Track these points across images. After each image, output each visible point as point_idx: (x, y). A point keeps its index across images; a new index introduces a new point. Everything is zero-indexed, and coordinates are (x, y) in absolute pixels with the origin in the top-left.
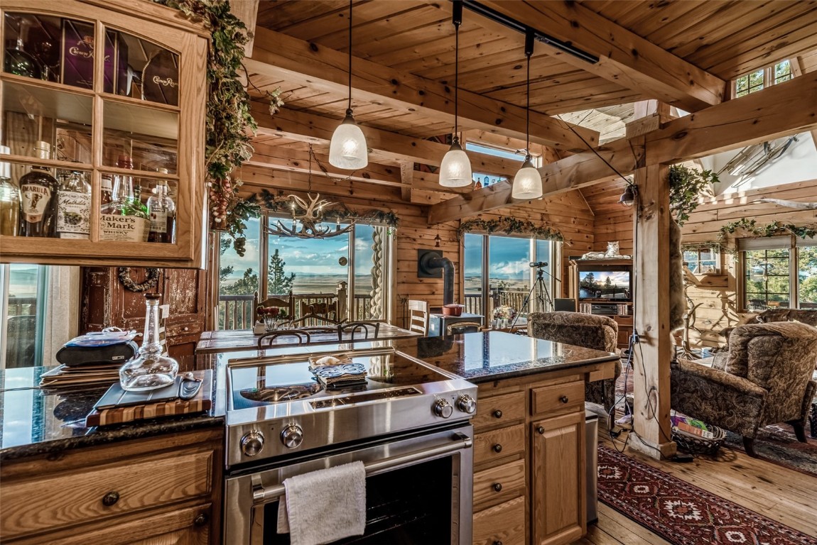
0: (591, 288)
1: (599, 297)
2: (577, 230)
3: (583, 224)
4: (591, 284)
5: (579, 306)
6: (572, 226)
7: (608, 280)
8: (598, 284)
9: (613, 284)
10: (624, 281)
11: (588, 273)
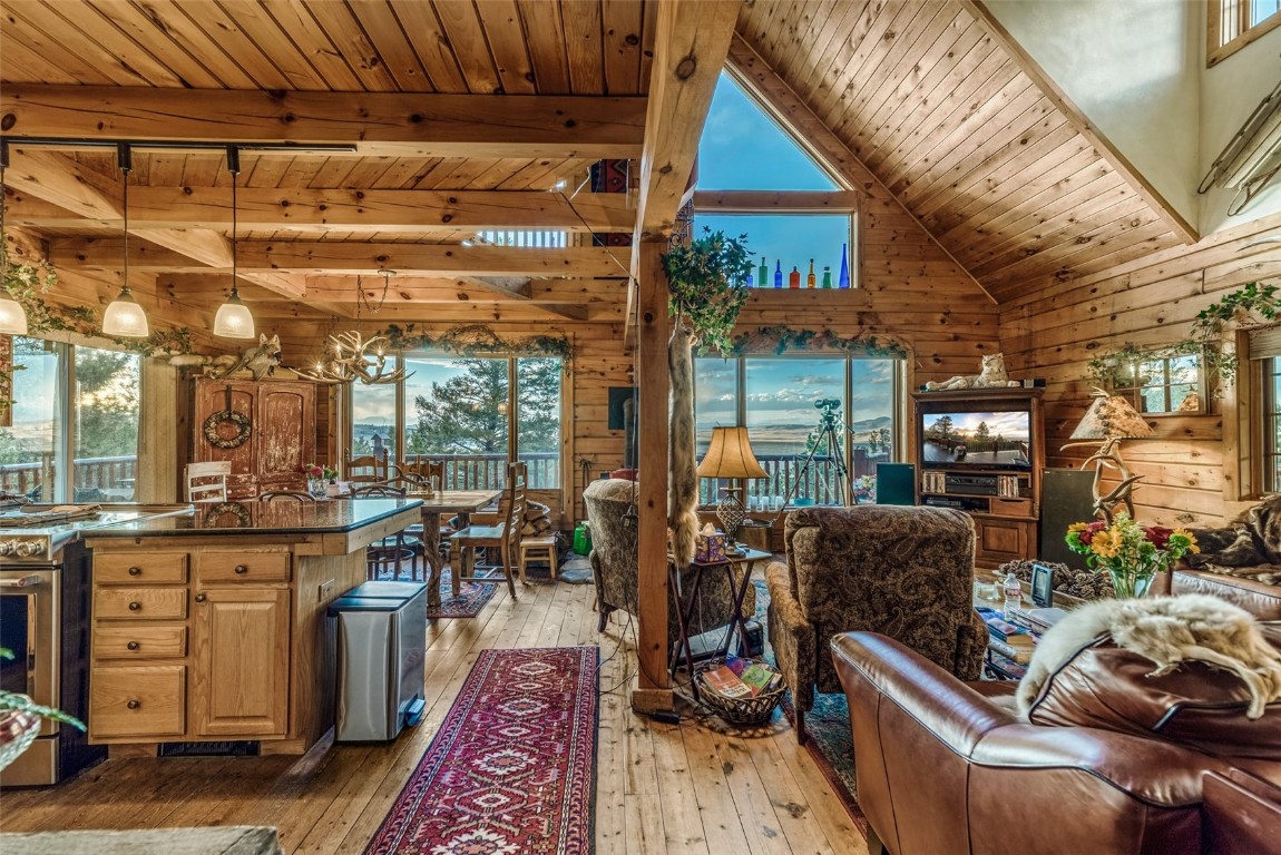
0: (947, 442)
1: (961, 457)
2: (952, 336)
3: (969, 323)
4: (946, 435)
5: (921, 477)
6: (939, 328)
7: (982, 427)
8: (961, 434)
9: (993, 433)
10: (1019, 429)
11: (940, 416)
